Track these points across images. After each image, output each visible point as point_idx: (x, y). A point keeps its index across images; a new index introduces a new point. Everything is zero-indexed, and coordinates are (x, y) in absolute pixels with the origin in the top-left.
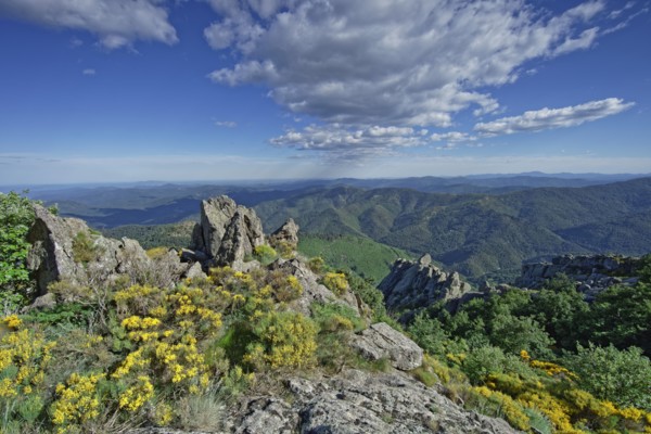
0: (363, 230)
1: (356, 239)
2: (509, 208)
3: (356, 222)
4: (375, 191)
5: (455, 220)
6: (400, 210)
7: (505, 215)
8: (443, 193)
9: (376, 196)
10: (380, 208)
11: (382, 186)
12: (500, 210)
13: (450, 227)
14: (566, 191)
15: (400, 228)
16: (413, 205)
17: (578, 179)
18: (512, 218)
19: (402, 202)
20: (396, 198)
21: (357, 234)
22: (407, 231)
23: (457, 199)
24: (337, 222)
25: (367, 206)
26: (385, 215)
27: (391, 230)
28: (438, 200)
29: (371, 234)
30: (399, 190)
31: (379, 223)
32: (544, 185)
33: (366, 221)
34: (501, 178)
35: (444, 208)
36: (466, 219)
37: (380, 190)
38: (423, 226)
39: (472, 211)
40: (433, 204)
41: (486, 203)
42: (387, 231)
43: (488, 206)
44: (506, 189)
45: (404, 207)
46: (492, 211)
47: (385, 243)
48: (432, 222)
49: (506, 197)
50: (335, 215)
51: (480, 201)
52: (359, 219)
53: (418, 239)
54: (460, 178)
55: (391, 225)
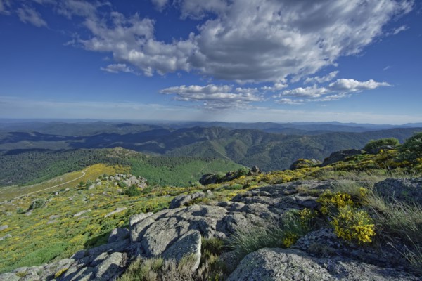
0: (228, 155)
1: (224, 161)
2: (318, 144)
3: (224, 150)
4: (236, 131)
5: (285, 151)
6: (252, 143)
7: (316, 148)
8: (278, 133)
9: (236, 134)
10: (238, 141)
11: (240, 128)
12: (312, 145)
13: (282, 155)
14: (352, 135)
15: (251, 155)
16: (259, 140)
17: (360, 127)
18: (320, 150)
19: (252, 138)
20: (249, 135)
21: (224, 158)
22: (256, 157)
23: (287, 138)
24: (212, 150)
25: (231, 140)
26: (242, 146)
27: (246, 156)
28: (275, 138)
29: (233, 158)
30: (251, 131)
31: (238, 151)
32: (340, 130)
33: (230, 150)
34: (314, 125)
35: (279, 142)
36: (292, 150)
37: (239, 130)
38: (266, 154)
39: (296, 145)
40: (272, 140)
41: (304, 140)
42: (243, 156)
43: (306, 143)
44: (316, 132)
45: (254, 142)
46: (308, 145)
47: (242, 164)
48: (271, 151)
49: (316, 137)
50: (211, 145)
51: (301, 139)
52: (226, 148)
53: (262, 162)
54: (289, 124)
55: (246, 153)
